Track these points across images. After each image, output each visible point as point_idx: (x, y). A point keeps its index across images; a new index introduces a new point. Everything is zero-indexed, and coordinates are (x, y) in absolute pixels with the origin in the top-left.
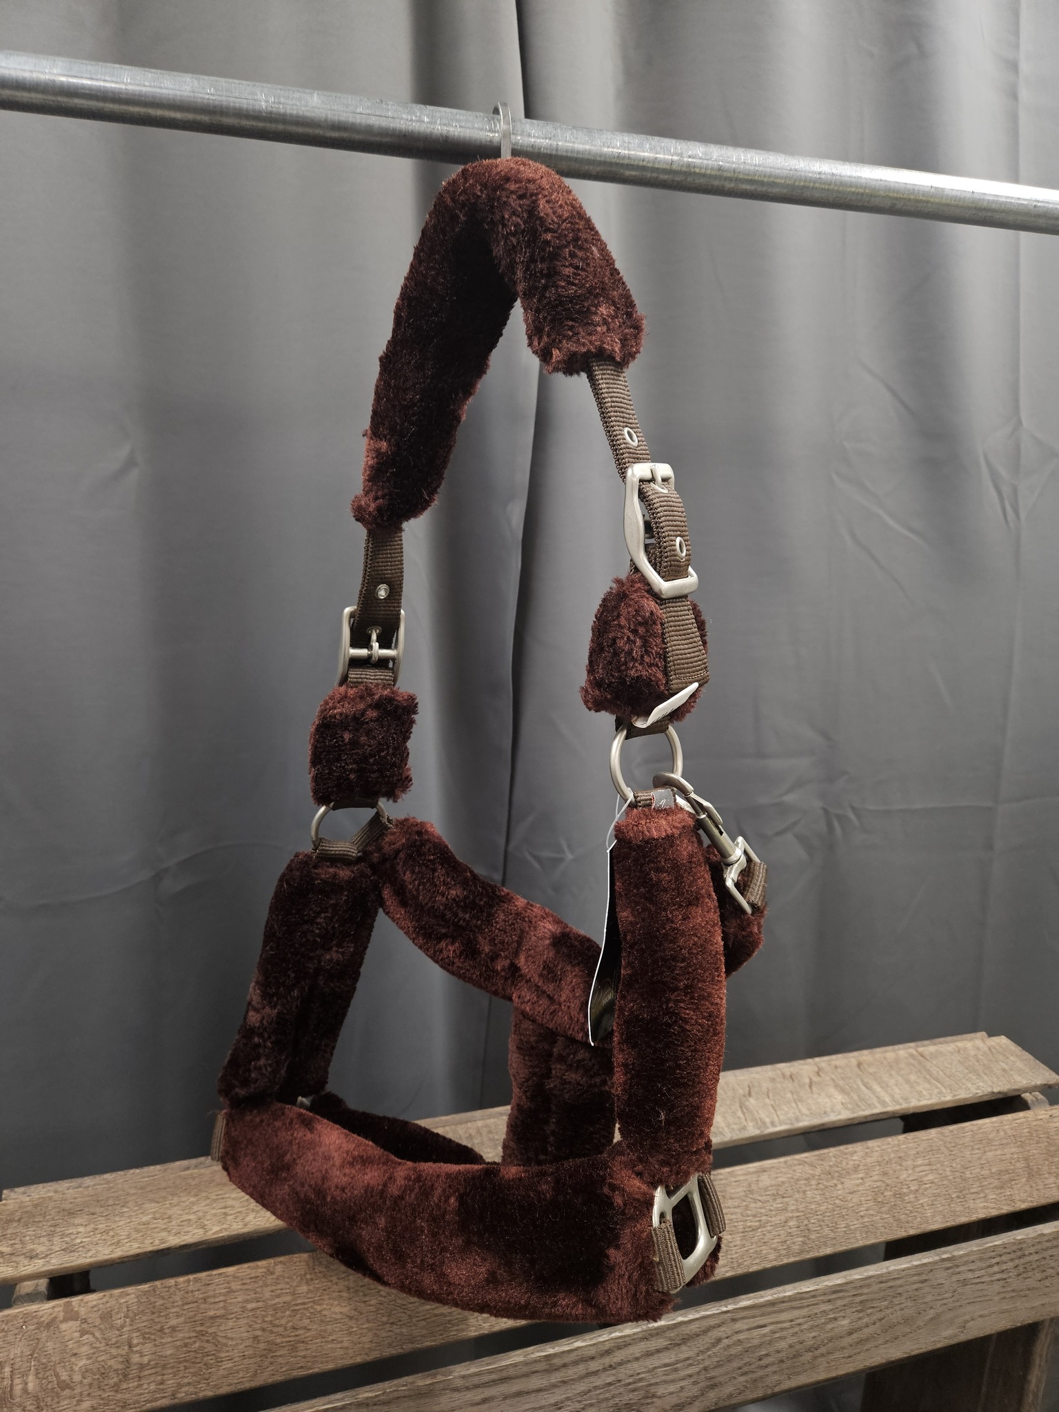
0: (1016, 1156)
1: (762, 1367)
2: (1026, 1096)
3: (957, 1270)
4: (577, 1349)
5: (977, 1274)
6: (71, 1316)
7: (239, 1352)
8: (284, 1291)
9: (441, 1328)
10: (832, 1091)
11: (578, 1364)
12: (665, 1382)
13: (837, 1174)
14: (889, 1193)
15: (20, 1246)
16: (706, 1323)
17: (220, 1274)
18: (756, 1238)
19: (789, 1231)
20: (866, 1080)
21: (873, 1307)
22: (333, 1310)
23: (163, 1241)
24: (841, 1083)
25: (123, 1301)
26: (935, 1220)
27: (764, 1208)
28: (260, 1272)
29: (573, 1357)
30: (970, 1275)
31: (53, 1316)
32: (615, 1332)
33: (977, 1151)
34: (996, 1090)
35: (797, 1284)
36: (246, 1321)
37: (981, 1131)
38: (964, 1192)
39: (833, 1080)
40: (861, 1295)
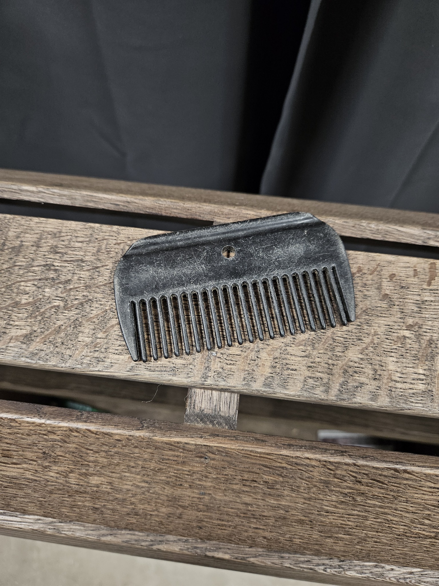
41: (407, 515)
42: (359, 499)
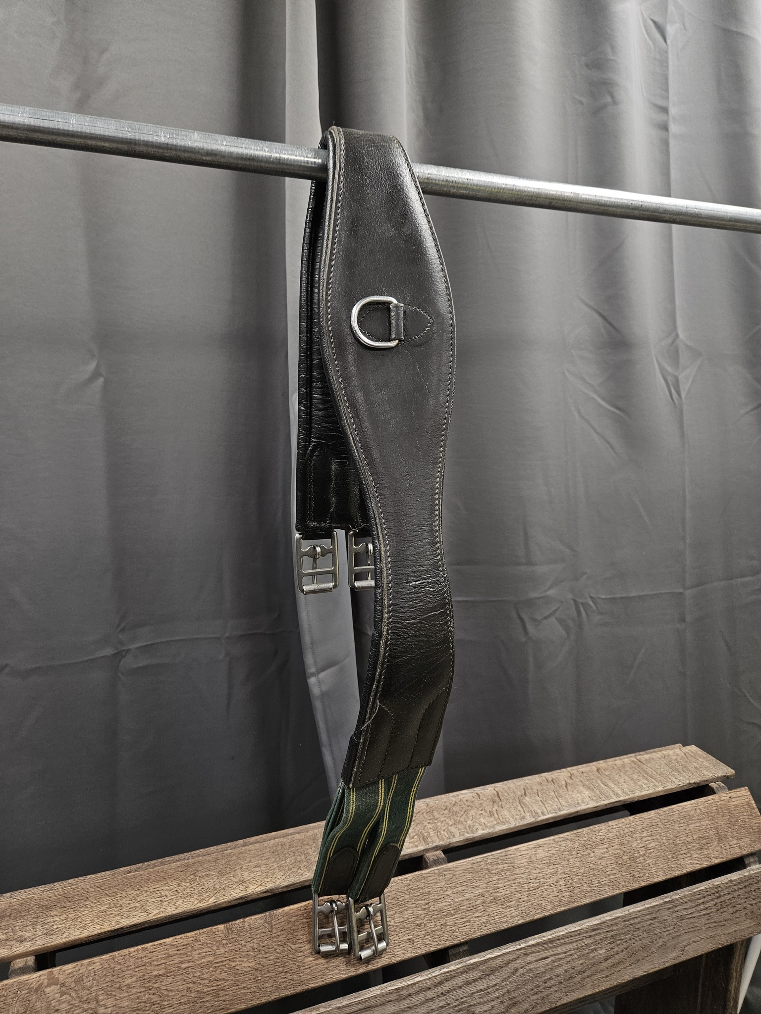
0: (709, 826)
1: (546, 988)
2: (712, 785)
3: (676, 909)
4: (417, 983)
5: (690, 911)
6: (53, 982)
7: (177, 1001)
8: (207, 953)
9: (321, 973)
10: (581, 788)
11: (419, 994)
12: (481, 1003)
13: (589, 846)
14: (626, 857)
15: (12, 934)
16: (506, 958)
17: (161, 944)
18: (537, 895)
19: (560, 888)
20: (603, 780)
21: (620, 940)
22: (243, 965)
23: (117, 923)
24: (587, 783)
25: (91, 968)
26: (658, 874)
27: (542, 873)
28: (188, 941)
29: (416, 988)
30: (685, 913)
31: (40, 982)
32: (444, 968)
33: (683, 825)
34: (691, 782)
35: (567, 926)
36: (181, 977)
37: (684, 810)
38: (676, 854)
39: (581, 781)
40: (612, 931)
41: (522, 876)
42: (502, 873)
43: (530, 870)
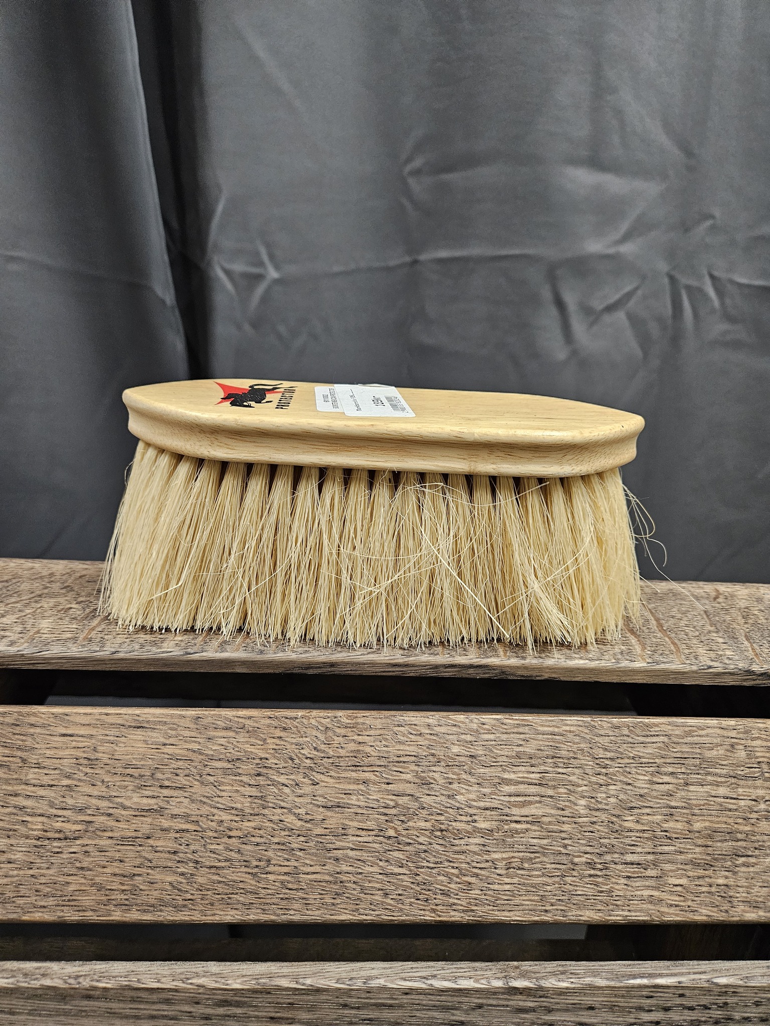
13: (307, 763)
14: (422, 824)
18: (65, 856)
19: (149, 856)
26: (517, 902)
27: (109, 798)
33: (666, 779)
34: (755, 668)
37: (689, 739)
38: (608, 858)
43: (75, 783)
